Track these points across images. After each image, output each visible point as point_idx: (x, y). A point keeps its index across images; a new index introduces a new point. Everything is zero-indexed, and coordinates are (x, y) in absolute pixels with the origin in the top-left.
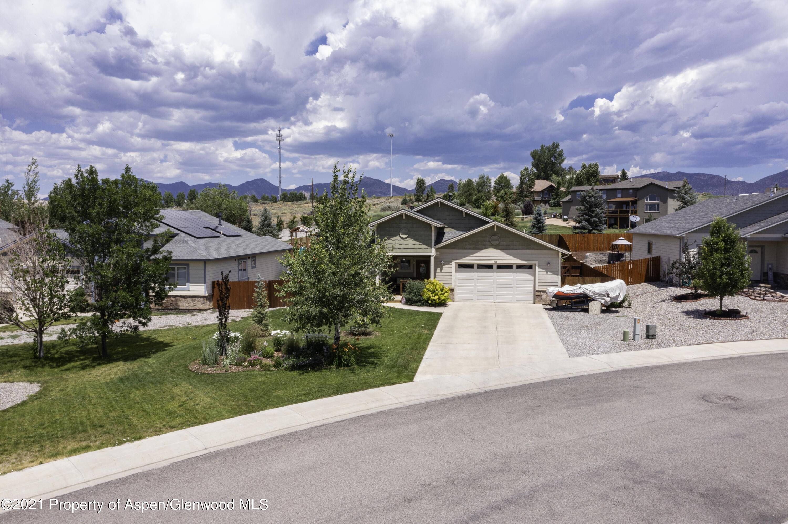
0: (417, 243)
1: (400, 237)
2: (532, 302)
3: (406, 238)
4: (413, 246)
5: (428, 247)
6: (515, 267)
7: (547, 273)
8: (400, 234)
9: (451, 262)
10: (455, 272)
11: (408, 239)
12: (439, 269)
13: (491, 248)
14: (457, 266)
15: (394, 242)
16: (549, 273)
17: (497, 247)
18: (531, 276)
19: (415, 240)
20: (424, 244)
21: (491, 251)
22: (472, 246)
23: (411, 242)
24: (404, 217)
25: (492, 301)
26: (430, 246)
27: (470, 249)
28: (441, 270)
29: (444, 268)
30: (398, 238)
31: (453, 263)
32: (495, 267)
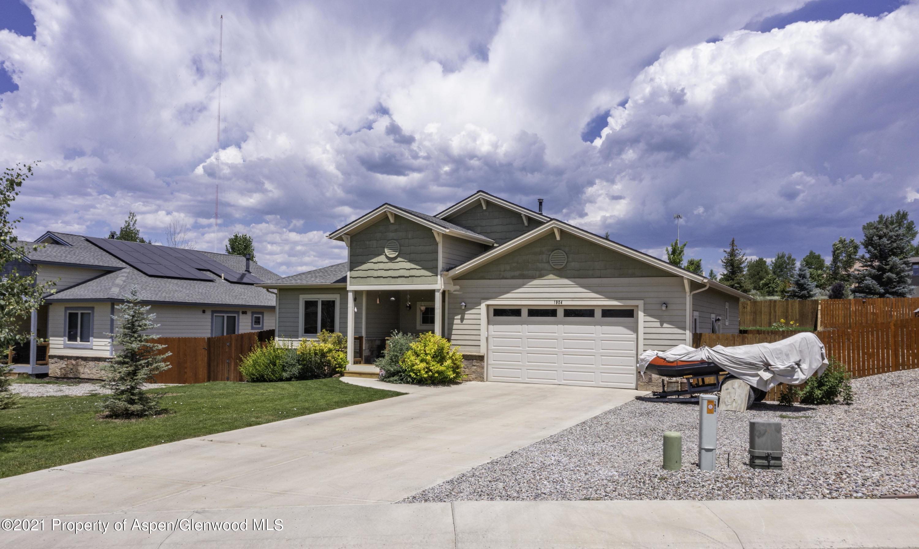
0: (413, 266)
1: (386, 255)
2: (633, 386)
3: (396, 258)
4: (407, 273)
5: (431, 274)
6: (598, 313)
7: (662, 325)
8: (386, 251)
9: (480, 304)
10: (489, 323)
11: (399, 259)
12: (459, 317)
13: (551, 276)
14: (492, 312)
15: (376, 266)
16: (665, 325)
17: (561, 273)
18: (631, 333)
19: (410, 261)
20: (424, 268)
21: (552, 280)
22: (517, 273)
23: (403, 265)
24: (392, 220)
25: (556, 382)
26: (434, 270)
27: (513, 278)
28: (462, 319)
29: (466, 316)
30: (382, 258)
31: (483, 306)
32: (560, 313)
